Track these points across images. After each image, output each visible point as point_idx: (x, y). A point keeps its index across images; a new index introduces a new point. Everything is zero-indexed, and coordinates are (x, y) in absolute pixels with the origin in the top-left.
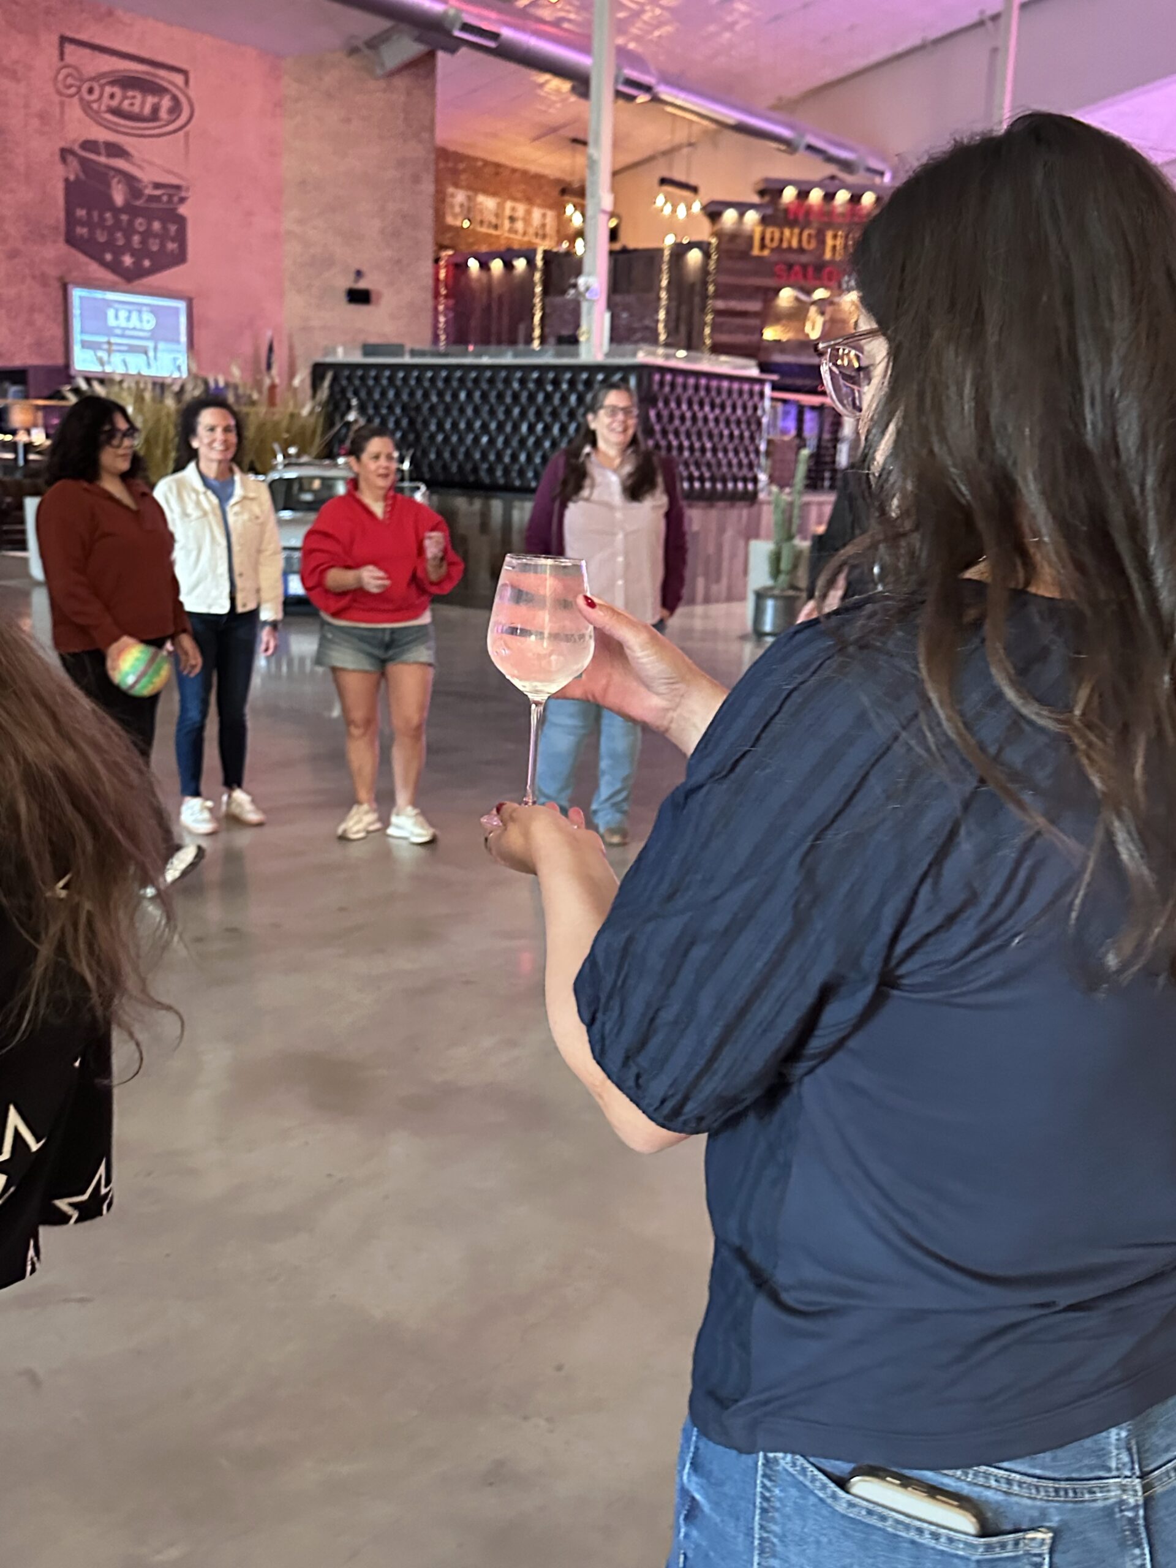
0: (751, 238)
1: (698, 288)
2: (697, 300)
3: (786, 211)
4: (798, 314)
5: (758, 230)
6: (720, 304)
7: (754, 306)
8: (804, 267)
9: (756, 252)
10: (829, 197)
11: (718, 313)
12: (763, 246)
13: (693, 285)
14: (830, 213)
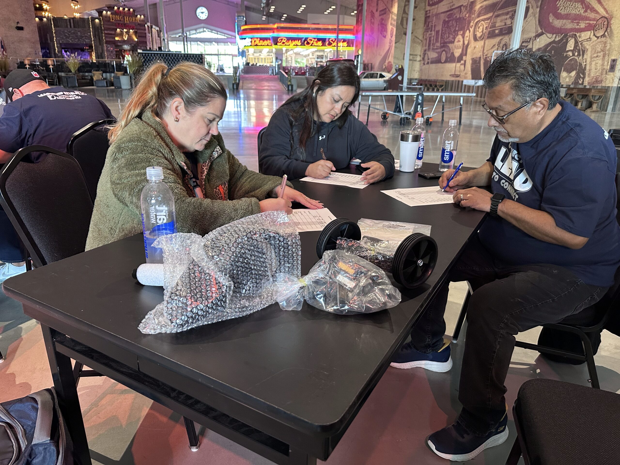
0: (110, 17)
1: (99, 28)
2: (100, 31)
3: (116, 12)
4: (121, 34)
5: (111, 16)
6: (106, 32)
7: (113, 32)
8: (122, 24)
9: (111, 20)
10: (124, 9)
11: (105, 34)
12: (113, 19)
13: (98, 27)
14: (125, 13)
